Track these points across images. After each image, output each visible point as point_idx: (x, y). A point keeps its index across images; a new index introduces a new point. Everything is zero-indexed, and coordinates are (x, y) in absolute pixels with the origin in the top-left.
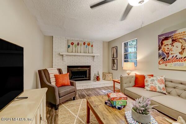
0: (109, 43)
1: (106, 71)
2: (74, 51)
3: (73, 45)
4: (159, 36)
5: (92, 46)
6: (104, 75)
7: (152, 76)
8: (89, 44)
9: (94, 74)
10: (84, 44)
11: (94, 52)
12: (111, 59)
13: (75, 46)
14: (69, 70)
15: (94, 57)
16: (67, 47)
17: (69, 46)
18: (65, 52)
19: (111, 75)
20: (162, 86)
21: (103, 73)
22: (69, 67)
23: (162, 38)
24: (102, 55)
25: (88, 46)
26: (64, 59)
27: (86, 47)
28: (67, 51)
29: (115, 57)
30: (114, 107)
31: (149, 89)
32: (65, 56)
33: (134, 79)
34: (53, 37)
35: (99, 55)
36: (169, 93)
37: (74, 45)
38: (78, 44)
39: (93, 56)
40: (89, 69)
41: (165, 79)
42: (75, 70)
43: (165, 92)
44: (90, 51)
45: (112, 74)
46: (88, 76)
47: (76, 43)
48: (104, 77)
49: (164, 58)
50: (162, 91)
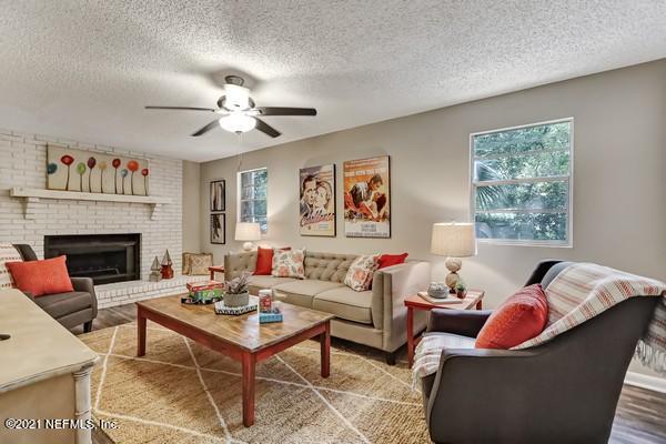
0: (204, 166)
1: (194, 248)
2: (75, 185)
3: (69, 164)
4: (301, 171)
5: (145, 173)
6: (187, 261)
7: (289, 249)
8: (133, 167)
9: (153, 259)
10: (116, 163)
11: (150, 190)
12: (208, 214)
13: (79, 168)
14: (50, 250)
15: (151, 206)
16: (45, 169)
17: (51, 169)
18: (36, 188)
19: (207, 260)
20: (300, 264)
21: (184, 255)
22: (53, 240)
23: (305, 175)
24: (180, 203)
25: (130, 172)
26: (28, 211)
27: (125, 175)
28: (44, 185)
29: (219, 208)
30: (198, 303)
31: (277, 274)
32: (37, 200)
33: (254, 259)
35: (169, 200)
36: (308, 277)
37: (74, 166)
38: (92, 163)
39: (150, 204)
40: (133, 244)
41: (305, 252)
42: (81, 247)
43: (302, 276)
44: (139, 187)
45: (211, 254)
46: (129, 266)
47: (81, 159)
48: (187, 267)
49: (306, 215)
50: (297, 274)
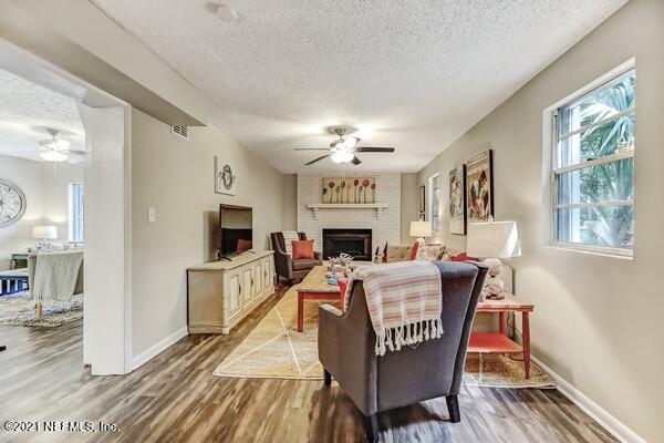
2: (334, 199)
3: (332, 187)
5: (373, 187)
8: (366, 184)
10: (356, 183)
11: (377, 198)
12: (419, 214)
13: (337, 190)
14: (326, 238)
15: (376, 209)
16: (322, 192)
17: (325, 191)
18: (318, 203)
22: (326, 232)
24: (398, 206)
25: (364, 188)
26: (315, 216)
27: (361, 190)
28: (321, 201)
32: (318, 209)
34: (296, 175)
37: (334, 188)
38: (343, 185)
40: (368, 236)
42: (339, 237)
44: (369, 198)
46: (366, 251)
47: (338, 183)
